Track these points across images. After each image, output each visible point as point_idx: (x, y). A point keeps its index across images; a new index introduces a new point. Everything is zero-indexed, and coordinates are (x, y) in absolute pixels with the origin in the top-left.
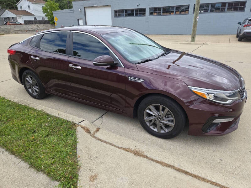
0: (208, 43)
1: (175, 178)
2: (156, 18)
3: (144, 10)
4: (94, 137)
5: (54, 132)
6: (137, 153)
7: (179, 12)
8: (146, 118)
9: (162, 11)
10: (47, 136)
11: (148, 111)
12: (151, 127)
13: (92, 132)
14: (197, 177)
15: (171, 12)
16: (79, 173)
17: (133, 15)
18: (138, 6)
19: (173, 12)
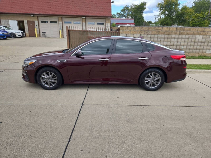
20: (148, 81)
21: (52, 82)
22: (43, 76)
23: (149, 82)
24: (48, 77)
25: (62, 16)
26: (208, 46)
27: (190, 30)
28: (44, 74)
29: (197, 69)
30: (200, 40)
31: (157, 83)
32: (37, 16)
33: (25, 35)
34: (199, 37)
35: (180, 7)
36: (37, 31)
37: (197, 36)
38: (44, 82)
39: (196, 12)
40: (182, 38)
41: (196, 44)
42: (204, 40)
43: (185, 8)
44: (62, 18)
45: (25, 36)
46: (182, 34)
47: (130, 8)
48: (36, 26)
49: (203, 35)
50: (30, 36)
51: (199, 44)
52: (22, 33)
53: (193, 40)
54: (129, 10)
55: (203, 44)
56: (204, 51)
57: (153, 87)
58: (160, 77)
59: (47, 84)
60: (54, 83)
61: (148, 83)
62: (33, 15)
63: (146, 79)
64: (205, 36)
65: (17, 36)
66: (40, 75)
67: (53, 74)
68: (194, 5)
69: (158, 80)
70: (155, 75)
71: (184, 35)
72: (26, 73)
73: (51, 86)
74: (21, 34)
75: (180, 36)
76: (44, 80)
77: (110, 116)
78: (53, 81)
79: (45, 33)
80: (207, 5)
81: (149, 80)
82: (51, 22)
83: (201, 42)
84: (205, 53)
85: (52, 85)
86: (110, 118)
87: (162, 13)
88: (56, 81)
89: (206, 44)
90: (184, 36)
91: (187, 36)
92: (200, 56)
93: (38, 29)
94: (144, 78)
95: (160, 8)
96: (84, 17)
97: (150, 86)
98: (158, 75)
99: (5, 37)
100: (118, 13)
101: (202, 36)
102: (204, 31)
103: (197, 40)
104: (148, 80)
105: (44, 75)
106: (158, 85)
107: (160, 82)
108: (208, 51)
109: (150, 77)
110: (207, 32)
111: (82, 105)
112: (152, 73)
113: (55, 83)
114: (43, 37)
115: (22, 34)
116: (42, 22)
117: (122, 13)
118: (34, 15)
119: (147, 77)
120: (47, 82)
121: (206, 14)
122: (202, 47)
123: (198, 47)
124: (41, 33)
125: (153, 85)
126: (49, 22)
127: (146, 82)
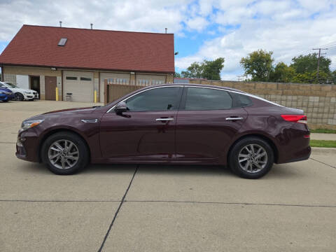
20: (245, 159)
21: (69, 160)
22: (53, 148)
23: (246, 161)
24: (62, 149)
25: (100, 71)
26: (329, 113)
27: (298, 89)
28: (56, 143)
29: (321, 147)
30: (316, 104)
31: (261, 164)
32: (61, 69)
33: (39, 97)
34: (314, 100)
35: (274, 64)
36: (59, 91)
37: (311, 97)
38: (55, 159)
39: (298, 72)
40: (286, 100)
41: (310, 110)
42: (321, 104)
43: (281, 66)
44: (99, 73)
45: (39, 99)
46: (287, 94)
47: (200, 65)
48: (58, 84)
49: (319, 96)
50: (47, 99)
51: (316, 109)
52: (34, 93)
53: (305, 104)
54: (201, 68)
55: (320, 110)
56: (324, 121)
57: (254, 172)
58: (265, 153)
59: (59, 163)
60: (72, 162)
61: (244, 164)
62: (54, 69)
63: (240, 155)
64: (323, 98)
65: (25, 97)
66: (48, 146)
67: (72, 144)
68: (293, 63)
69: (262, 159)
70: (256, 149)
71: (290, 95)
72: (23, 143)
73: (67, 168)
74: (32, 95)
75: (284, 97)
76: (54, 156)
77: (178, 223)
78: (71, 157)
79: (71, 94)
80: (312, 63)
81: (246, 157)
82: (82, 79)
83: (318, 107)
84: (327, 123)
85: (68, 166)
86: (178, 226)
87: (249, 72)
88: (77, 158)
89: (326, 110)
90: (290, 98)
91: (295, 98)
92: (319, 129)
93: (61, 89)
94: (237, 154)
95: (245, 65)
96: (134, 73)
97: (249, 169)
98: (261, 148)
99: (6, 99)
100: (183, 73)
101: (318, 98)
102: (320, 90)
103: (311, 104)
104: (243, 158)
105: (55, 147)
106: (263, 166)
107: (266, 162)
108: (330, 122)
109: (247, 153)
110: (326, 92)
111: (122, 201)
112: (252, 146)
113: (75, 161)
114: (67, 100)
115: (34, 96)
116: (68, 78)
117: (190, 72)
118: (57, 68)
119: (242, 153)
120: (60, 160)
121: (313, 75)
122: (320, 115)
123: (314, 115)
124: (65, 95)
125: (255, 167)
126: (79, 78)
127: (240, 161)
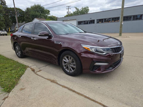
0: (130, 37)
1: (66, 93)
2: (101, 24)
3: (94, 21)
4: (36, 73)
5: (15, 69)
6: (53, 81)
7: (114, 21)
8: (64, 64)
9: (104, 21)
10: (11, 70)
11: (64, 60)
12: (66, 70)
13: (36, 71)
14: (78, 93)
15: (109, 21)
16: (16, 86)
17: (88, 23)
18: (90, 18)
19: (110, 21)
